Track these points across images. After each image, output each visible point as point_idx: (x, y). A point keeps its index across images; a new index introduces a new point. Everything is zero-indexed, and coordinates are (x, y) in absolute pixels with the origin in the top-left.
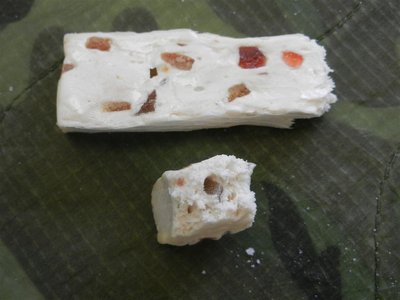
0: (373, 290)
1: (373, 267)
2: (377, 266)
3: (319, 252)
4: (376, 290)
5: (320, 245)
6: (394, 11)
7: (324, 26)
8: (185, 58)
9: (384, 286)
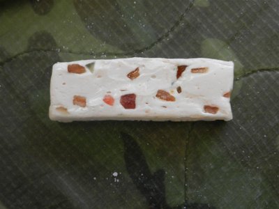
0: (183, 194)
1: (183, 180)
2: (186, 180)
3: (153, 173)
4: (185, 194)
5: (153, 169)
6: (201, 24)
7: (157, 36)
8: (162, 98)
9: (189, 192)
